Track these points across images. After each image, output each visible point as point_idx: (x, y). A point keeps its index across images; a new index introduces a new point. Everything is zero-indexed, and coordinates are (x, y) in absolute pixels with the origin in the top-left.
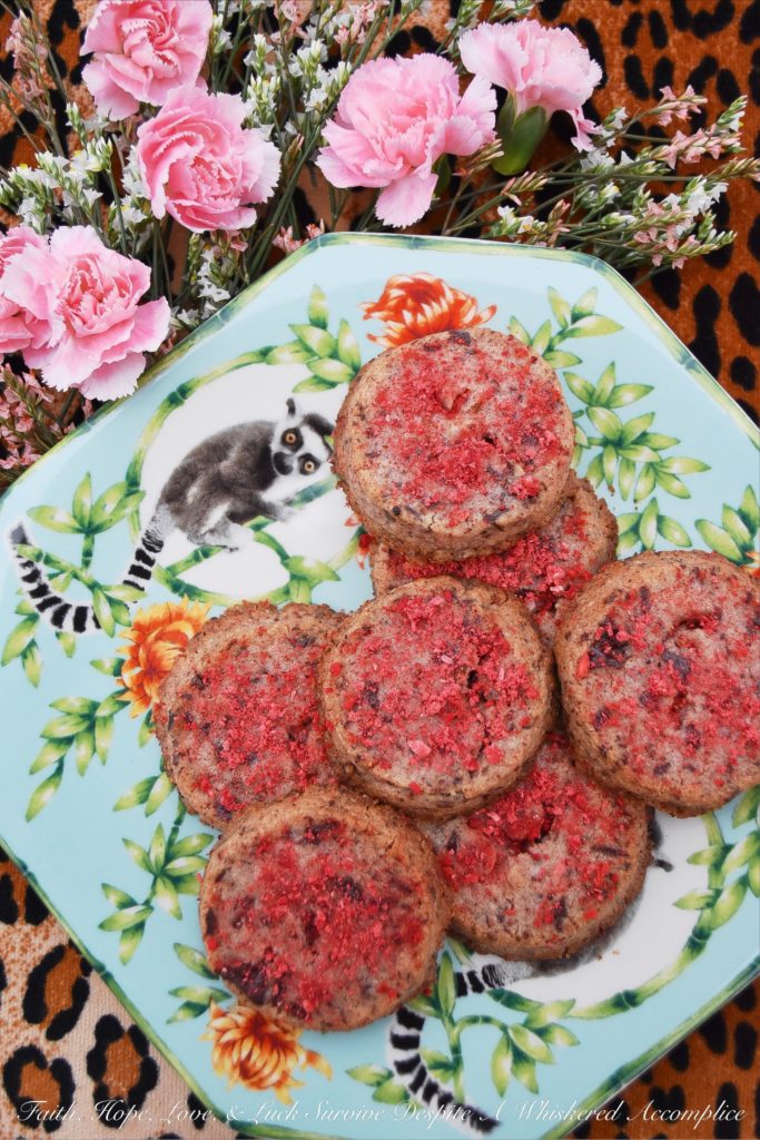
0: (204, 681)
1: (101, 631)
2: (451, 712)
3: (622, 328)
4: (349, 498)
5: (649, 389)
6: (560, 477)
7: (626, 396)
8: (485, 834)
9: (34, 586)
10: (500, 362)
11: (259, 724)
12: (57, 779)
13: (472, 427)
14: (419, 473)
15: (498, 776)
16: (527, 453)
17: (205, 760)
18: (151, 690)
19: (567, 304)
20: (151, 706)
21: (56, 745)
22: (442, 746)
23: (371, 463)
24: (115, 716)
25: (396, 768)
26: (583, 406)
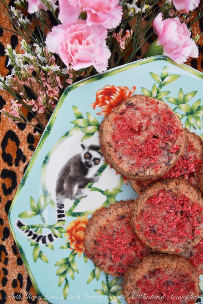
0: (98, 242)
1: (59, 238)
2: (180, 226)
3: (179, 76)
4: (116, 170)
5: (195, 92)
6: (183, 139)
7: (189, 97)
8: (200, 248)
9: (32, 236)
10: (147, 109)
11: (120, 247)
12: (67, 284)
13: (148, 136)
14: (138, 158)
15: (201, 237)
16: (170, 137)
17: (109, 263)
18: (81, 247)
19: (158, 76)
20: (84, 251)
21: (62, 275)
22: (181, 236)
23: (121, 161)
24: (75, 259)
25: (169, 247)
26: (176, 106)
